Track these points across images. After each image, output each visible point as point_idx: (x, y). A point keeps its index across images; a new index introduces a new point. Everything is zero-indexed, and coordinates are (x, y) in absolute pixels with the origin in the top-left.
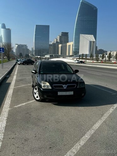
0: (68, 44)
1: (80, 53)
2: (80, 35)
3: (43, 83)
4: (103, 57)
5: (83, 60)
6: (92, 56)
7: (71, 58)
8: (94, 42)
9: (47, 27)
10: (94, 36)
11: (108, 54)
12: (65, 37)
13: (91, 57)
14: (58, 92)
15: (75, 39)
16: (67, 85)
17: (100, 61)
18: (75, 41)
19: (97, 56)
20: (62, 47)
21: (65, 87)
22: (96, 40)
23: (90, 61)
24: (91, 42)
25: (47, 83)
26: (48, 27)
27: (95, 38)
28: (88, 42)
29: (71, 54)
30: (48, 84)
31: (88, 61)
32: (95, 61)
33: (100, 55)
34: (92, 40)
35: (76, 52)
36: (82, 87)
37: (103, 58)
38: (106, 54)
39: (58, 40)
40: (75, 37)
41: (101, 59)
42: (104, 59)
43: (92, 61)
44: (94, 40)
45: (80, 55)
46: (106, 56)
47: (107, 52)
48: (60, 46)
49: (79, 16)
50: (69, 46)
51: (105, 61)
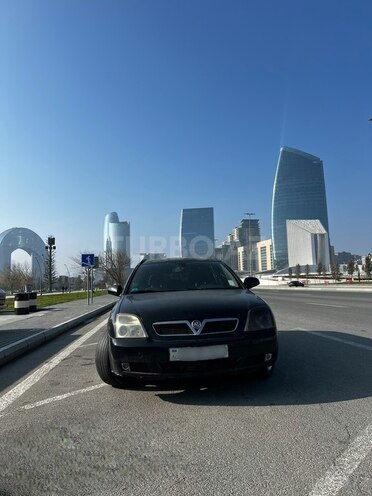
0: (259, 245)
1: (292, 264)
2: (287, 221)
3: (120, 318)
4: (351, 269)
5: (301, 280)
6: (321, 268)
7: (270, 276)
8: (322, 235)
9: (208, 213)
10: (322, 222)
11: (364, 263)
12: (250, 230)
13: (319, 271)
14: (171, 350)
15: (275, 233)
16: (205, 322)
17: (344, 281)
18: (275, 236)
19: (335, 269)
20: (245, 252)
21: (196, 328)
22: (327, 229)
23: (318, 281)
24: (315, 235)
25: (134, 318)
26: (210, 211)
27: (326, 226)
28: (309, 237)
29: (269, 268)
30: (136, 321)
31: (312, 281)
32: (331, 281)
33: (341, 266)
34: (317, 232)
35: (281, 263)
36: (262, 327)
37: (351, 272)
38: (360, 263)
39: (236, 238)
40: (275, 229)
41: (346, 274)
42: (355, 274)
43: (323, 281)
44: (324, 232)
45: (290, 269)
46: (360, 267)
47: (360, 258)
48: (241, 250)
49: (278, 182)
50: (263, 249)
51: (359, 279)
